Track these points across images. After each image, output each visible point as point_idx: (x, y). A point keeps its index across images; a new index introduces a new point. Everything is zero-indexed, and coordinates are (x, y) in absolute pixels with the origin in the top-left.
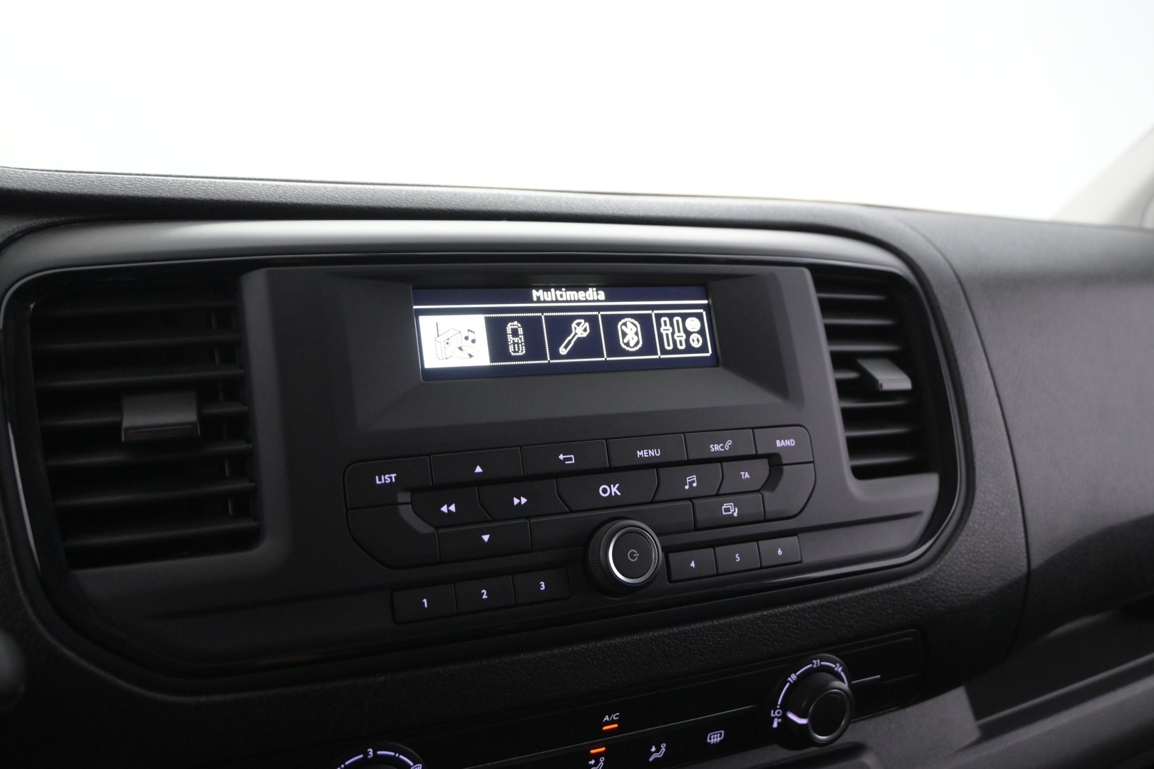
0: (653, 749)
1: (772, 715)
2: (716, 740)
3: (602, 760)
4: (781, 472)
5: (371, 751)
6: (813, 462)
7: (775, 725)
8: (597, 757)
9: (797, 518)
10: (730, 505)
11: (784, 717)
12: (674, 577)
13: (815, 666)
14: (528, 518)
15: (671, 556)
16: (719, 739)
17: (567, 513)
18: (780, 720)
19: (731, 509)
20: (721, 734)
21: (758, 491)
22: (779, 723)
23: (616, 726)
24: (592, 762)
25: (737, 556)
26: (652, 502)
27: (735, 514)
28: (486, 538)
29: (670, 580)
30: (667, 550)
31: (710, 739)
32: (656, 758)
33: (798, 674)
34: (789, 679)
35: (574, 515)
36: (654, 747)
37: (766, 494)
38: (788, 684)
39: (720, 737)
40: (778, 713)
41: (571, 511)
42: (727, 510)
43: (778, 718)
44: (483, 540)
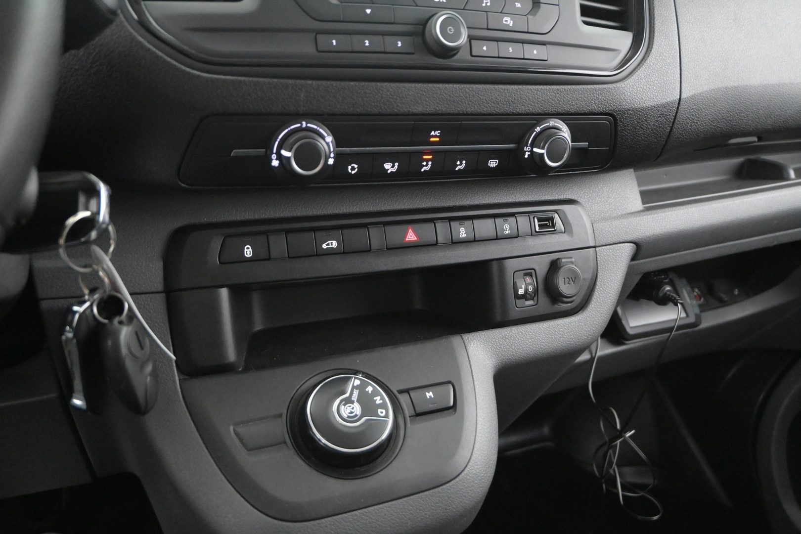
0: (458, 163)
1: (525, 150)
2: (493, 165)
3: (430, 163)
4: (539, 7)
5: (304, 123)
6: (558, 5)
7: (526, 156)
8: (427, 161)
9: (546, 35)
10: (508, 19)
11: (532, 151)
12: (474, 54)
13: (551, 125)
14: (393, 5)
15: (473, 41)
16: (495, 165)
17: (414, 6)
18: (529, 153)
19: (508, 21)
20: (496, 162)
21: (525, 15)
22: (528, 155)
23: (438, 139)
24: (424, 163)
25: (511, 50)
26: (463, 9)
27: (511, 25)
28: (368, 11)
29: (472, 55)
30: (471, 38)
31: (490, 164)
32: (459, 169)
33: (541, 127)
34: (536, 130)
35: (419, 8)
36: (459, 161)
37: (530, 17)
38: (535, 133)
39: (496, 164)
40: (529, 149)
41: (417, 6)
42: (506, 21)
43: (528, 152)
44: (366, 12)
